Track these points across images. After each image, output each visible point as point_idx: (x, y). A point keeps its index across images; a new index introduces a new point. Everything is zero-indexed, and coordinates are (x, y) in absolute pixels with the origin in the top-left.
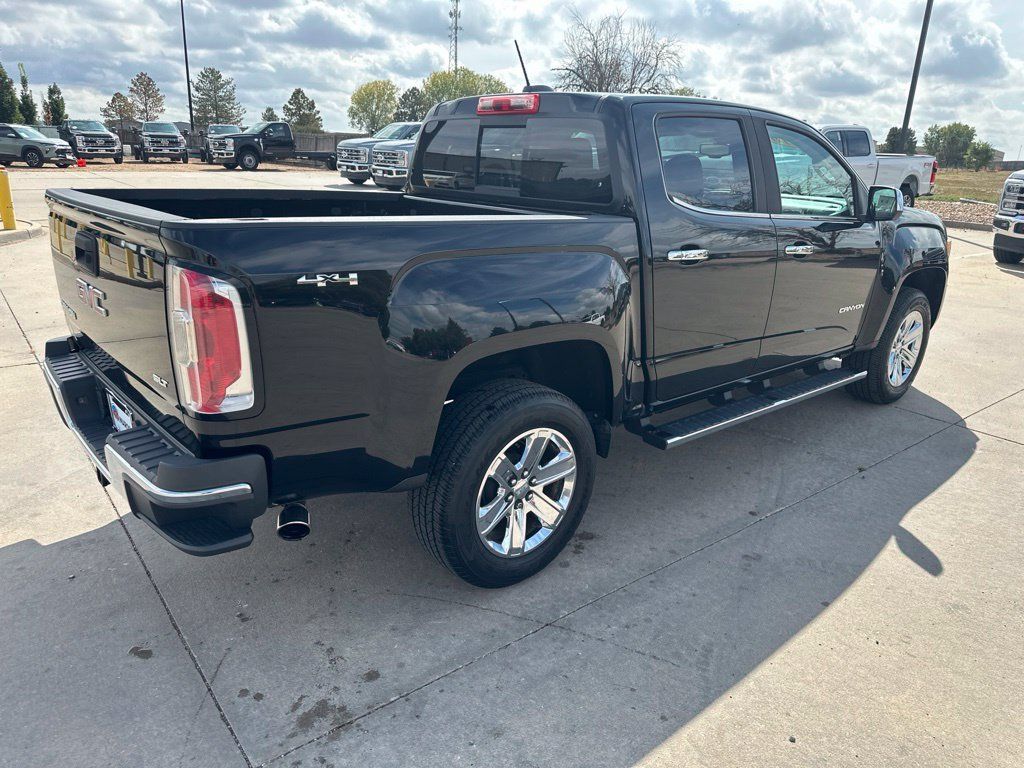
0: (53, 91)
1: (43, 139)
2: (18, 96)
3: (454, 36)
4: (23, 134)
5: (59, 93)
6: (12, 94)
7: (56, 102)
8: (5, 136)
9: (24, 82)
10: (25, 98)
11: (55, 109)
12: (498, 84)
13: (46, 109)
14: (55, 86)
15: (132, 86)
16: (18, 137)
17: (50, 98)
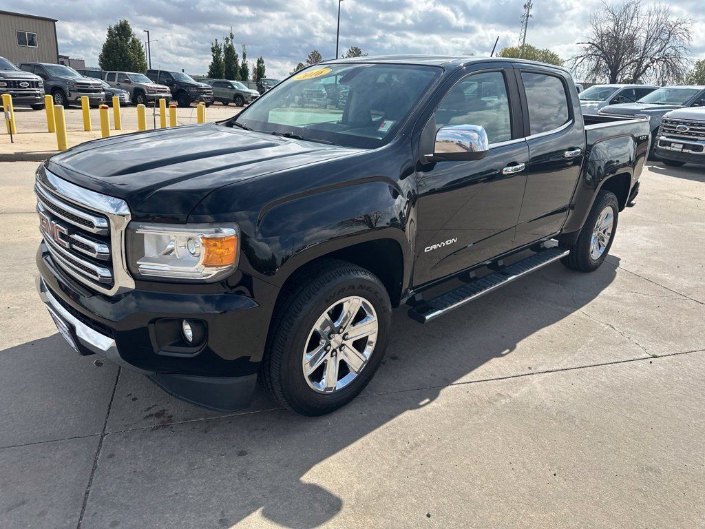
0: (260, 62)
1: (247, 90)
2: (240, 64)
3: (525, 22)
4: (236, 87)
5: (263, 62)
6: (237, 63)
7: (260, 67)
8: (226, 87)
9: (244, 56)
10: (244, 65)
11: (260, 72)
12: (553, 56)
13: (254, 73)
14: (261, 59)
15: (308, 59)
16: (233, 88)
17: (258, 65)
